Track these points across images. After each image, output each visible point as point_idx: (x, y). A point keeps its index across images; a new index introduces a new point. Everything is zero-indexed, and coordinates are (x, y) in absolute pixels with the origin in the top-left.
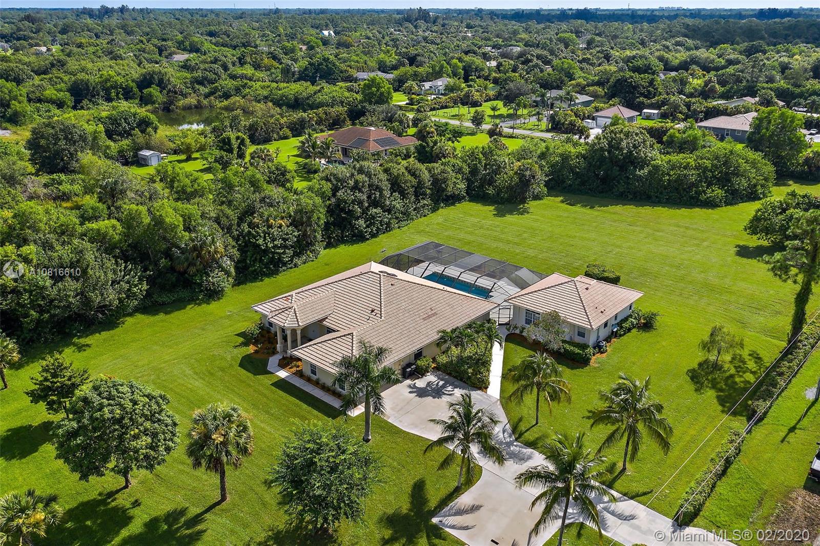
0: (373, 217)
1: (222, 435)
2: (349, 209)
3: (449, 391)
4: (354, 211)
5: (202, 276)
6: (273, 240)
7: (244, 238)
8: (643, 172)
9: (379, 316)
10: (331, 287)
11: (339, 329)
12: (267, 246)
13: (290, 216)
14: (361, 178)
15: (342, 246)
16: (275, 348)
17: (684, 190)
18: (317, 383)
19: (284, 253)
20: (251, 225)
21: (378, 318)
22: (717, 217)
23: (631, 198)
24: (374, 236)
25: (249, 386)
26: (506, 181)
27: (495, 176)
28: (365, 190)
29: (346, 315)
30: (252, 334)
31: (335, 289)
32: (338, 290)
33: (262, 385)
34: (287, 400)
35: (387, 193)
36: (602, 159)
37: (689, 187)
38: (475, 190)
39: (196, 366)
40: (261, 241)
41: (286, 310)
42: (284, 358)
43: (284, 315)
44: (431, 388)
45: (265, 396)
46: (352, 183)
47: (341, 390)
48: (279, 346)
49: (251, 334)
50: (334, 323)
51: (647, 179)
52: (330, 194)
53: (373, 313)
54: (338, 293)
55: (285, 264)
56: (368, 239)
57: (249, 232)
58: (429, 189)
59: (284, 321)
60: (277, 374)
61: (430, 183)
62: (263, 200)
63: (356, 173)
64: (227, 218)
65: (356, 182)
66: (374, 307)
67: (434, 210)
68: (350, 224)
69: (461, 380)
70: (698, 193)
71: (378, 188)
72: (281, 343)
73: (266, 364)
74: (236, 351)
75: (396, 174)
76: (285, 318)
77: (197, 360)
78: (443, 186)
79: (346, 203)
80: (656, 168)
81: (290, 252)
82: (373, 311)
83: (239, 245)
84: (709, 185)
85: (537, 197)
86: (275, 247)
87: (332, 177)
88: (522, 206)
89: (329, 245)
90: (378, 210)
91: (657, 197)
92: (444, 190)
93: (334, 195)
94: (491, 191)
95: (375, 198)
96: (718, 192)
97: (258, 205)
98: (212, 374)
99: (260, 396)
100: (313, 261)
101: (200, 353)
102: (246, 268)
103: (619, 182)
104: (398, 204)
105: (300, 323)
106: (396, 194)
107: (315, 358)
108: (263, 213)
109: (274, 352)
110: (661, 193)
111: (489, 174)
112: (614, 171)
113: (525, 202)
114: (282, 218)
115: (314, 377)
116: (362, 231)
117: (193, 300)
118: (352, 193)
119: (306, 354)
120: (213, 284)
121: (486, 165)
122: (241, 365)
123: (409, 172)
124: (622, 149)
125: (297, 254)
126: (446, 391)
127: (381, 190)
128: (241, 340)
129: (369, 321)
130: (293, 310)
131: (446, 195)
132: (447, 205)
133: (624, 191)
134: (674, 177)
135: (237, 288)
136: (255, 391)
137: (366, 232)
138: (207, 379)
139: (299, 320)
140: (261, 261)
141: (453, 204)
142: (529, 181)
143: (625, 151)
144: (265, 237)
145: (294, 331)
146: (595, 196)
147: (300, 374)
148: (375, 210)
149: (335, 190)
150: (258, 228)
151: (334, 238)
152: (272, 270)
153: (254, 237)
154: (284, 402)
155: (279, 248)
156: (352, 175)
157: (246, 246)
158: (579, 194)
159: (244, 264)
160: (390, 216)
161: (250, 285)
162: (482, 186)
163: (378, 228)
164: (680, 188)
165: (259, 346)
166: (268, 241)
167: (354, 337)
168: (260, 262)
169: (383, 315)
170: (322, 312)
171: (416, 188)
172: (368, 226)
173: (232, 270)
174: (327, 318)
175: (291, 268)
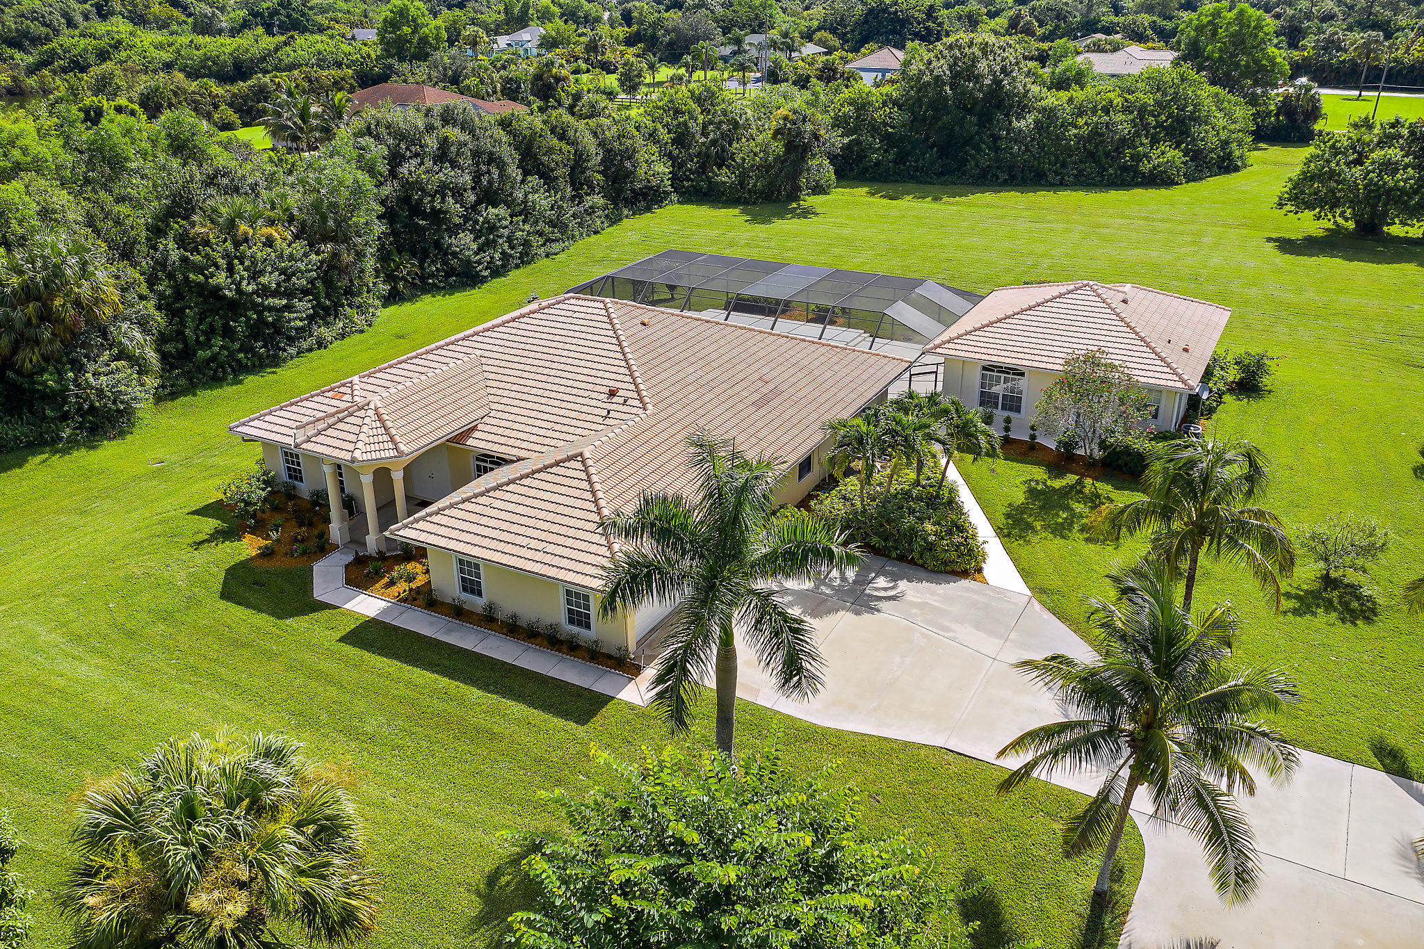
0: (492, 228)
1: (242, 885)
2: (433, 208)
3: (885, 589)
4: (446, 212)
5: (60, 373)
6: (255, 275)
7: (171, 276)
8: (1025, 123)
9: (637, 403)
10: (464, 350)
11: (522, 454)
12: (239, 291)
13: (291, 219)
14: (453, 133)
15: (427, 298)
16: (323, 536)
17: (1107, 155)
18: (489, 620)
19: (289, 308)
20: (183, 241)
21: (634, 410)
22: (1187, 199)
23: (1006, 180)
24: (497, 272)
25: (270, 656)
26: (755, 154)
27: (730, 146)
28: (466, 161)
29: (534, 414)
30: (248, 503)
31: (478, 352)
32: (487, 353)
33: (310, 647)
34: (409, 683)
35: (515, 172)
36: (939, 104)
37: (1117, 150)
38: (688, 179)
39: (72, 615)
40: (221, 278)
41: (351, 415)
42: (360, 561)
43: (347, 427)
44: (833, 588)
45: (330, 680)
46: (432, 143)
47: (575, 629)
48: (336, 528)
49: (243, 501)
50: (502, 440)
51: (1033, 139)
52: (383, 168)
53: (615, 399)
54: (491, 362)
55: (291, 340)
56: (483, 280)
57: (184, 260)
58: (598, 172)
59: (351, 447)
60: (347, 606)
61: (599, 158)
62: (210, 181)
63: (438, 123)
64: (118, 223)
65: (444, 143)
66: (612, 383)
67: (614, 220)
68: (438, 245)
69: (902, 558)
70: (1137, 158)
71: (493, 159)
72: (343, 520)
73: (306, 583)
74: (201, 557)
75: (527, 133)
76: (352, 438)
77: (73, 599)
78: (628, 164)
79: (423, 190)
80: (1050, 113)
81: (304, 306)
82: (612, 393)
83: (161, 296)
84: (1155, 141)
85: (819, 189)
86: (265, 291)
87: (383, 130)
88: (794, 205)
89: (393, 298)
90: (502, 211)
91: (1057, 174)
92: (629, 175)
93: (393, 174)
94: (724, 176)
95: (490, 182)
96: (1170, 155)
97: (198, 193)
98: (130, 634)
99: (314, 684)
100: (362, 332)
101: (82, 577)
102: (186, 354)
103: (979, 150)
104: (542, 201)
105: (402, 447)
106: (534, 180)
107: (477, 540)
108: (215, 211)
109: (323, 548)
110: (1063, 165)
111: (714, 143)
112: (967, 126)
113: (797, 199)
114: (271, 222)
115: (477, 603)
116: (468, 261)
117: (45, 442)
118: (436, 168)
119: (442, 531)
120: (100, 392)
121: (705, 126)
122: (226, 595)
123: (553, 131)
124: (977, 78)
125: (324, 313)
126: (877, 589)
127: (502, 166)
128: (211, 524)
129: (608, 421)
130: (371, 413)
131: (633, 191)
132: (637, 212)
133: (989, 166)
134: (1085, 131)
135: (169, 404)
136: (290, 668)
137: (479, 262)
138: (115, 652)
139: (398, 438)
140: (228, 333)
141: (648, 209)
142: (806, 148)
143: (988, 82)
144: (231, 270)
145: (382, 476)
146: (930, 183)
147: (426, 599)
148: (495, 211)
149: (395, 159)
150: (207, 243)
151: (403, 278)
152: (260, 357)
153: (200, 270)
154: (400, 690)
155: (275, 294)
156: (430, 128)
157: (178, 295)
158: (896, 181)
159: (180, 346)
160: (527, 227)
161: (204, 395)
162: (703, 169)
163: (503, 253)
164: (1101, 153)
165: (274, 535)
166: (242, 278)
167: (590, 462)
168: (223, 337)
169: (647, 400)
170: (459, 413)
171: (573, 169)
172: (481, 249)
173: (152, 356)
174: (474, 429)
175: (310, 350)
